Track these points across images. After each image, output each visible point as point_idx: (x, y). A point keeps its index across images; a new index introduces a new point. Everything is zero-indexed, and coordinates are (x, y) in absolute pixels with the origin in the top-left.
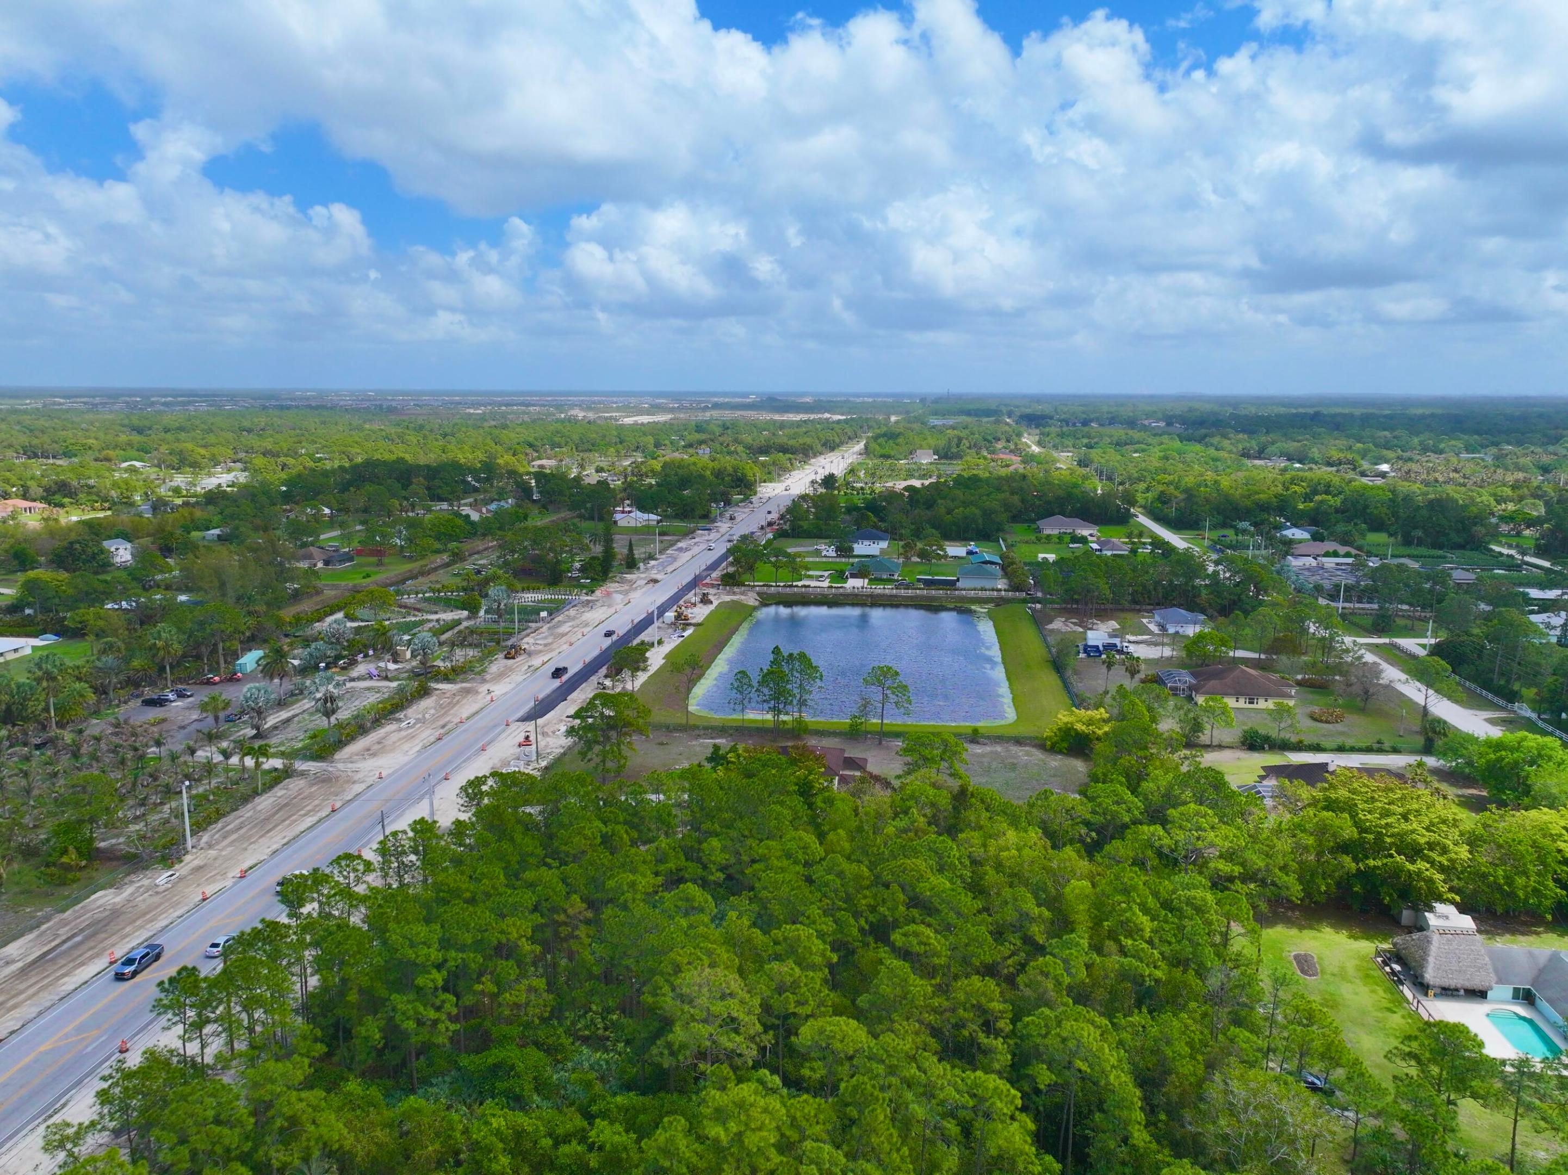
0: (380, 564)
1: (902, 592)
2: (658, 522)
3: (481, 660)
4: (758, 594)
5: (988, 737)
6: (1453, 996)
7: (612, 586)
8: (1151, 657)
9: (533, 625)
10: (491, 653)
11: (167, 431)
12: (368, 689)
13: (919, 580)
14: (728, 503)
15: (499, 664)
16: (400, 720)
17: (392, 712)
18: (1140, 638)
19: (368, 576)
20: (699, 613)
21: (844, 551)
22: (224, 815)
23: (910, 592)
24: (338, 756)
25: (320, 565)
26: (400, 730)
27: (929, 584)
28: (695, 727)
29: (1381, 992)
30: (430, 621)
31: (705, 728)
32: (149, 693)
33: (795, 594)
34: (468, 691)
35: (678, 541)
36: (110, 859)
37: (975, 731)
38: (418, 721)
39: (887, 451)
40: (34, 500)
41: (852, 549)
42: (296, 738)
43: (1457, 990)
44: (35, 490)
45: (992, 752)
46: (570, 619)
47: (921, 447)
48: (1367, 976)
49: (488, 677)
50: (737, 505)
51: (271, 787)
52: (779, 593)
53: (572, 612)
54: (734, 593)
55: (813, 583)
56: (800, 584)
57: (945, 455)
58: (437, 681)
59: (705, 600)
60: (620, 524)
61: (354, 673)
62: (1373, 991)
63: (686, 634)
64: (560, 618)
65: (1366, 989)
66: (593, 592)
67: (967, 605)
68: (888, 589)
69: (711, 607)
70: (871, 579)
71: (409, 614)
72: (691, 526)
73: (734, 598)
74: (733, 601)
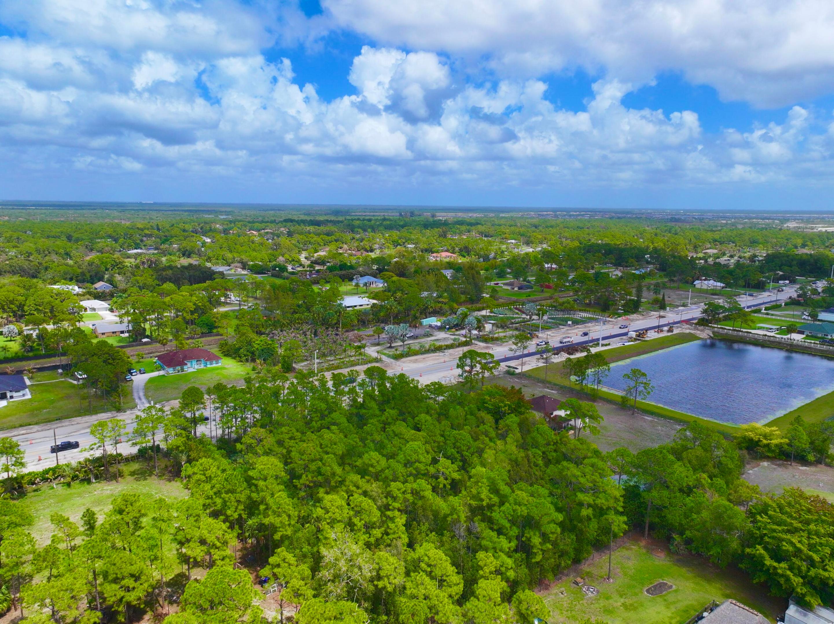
1: (822, 347)
2: (723, 288)
3: (512, 337)
4: (714, 333)
7: (634, 316)
9: (561, 327)
12: (452, 339)
14: (791, 282)
17: (445, 349)
20: (653, 336)
21: (814, 317)
26: (439, 356)
30: (520, 318)
38: (451, 355)
41: (817, 316)
42: (400, 351)
50: (797, 284)
53: (591, 324)
59: (670, 330)
60: (694, 286)
63: (626, 344)
66: (618, 317)
68: (811, 343)
69: (670, 334)
70: (807, 336)
71: (517, 314)
72: (743, 292)
73: (692, 332)
74: (690, 333)
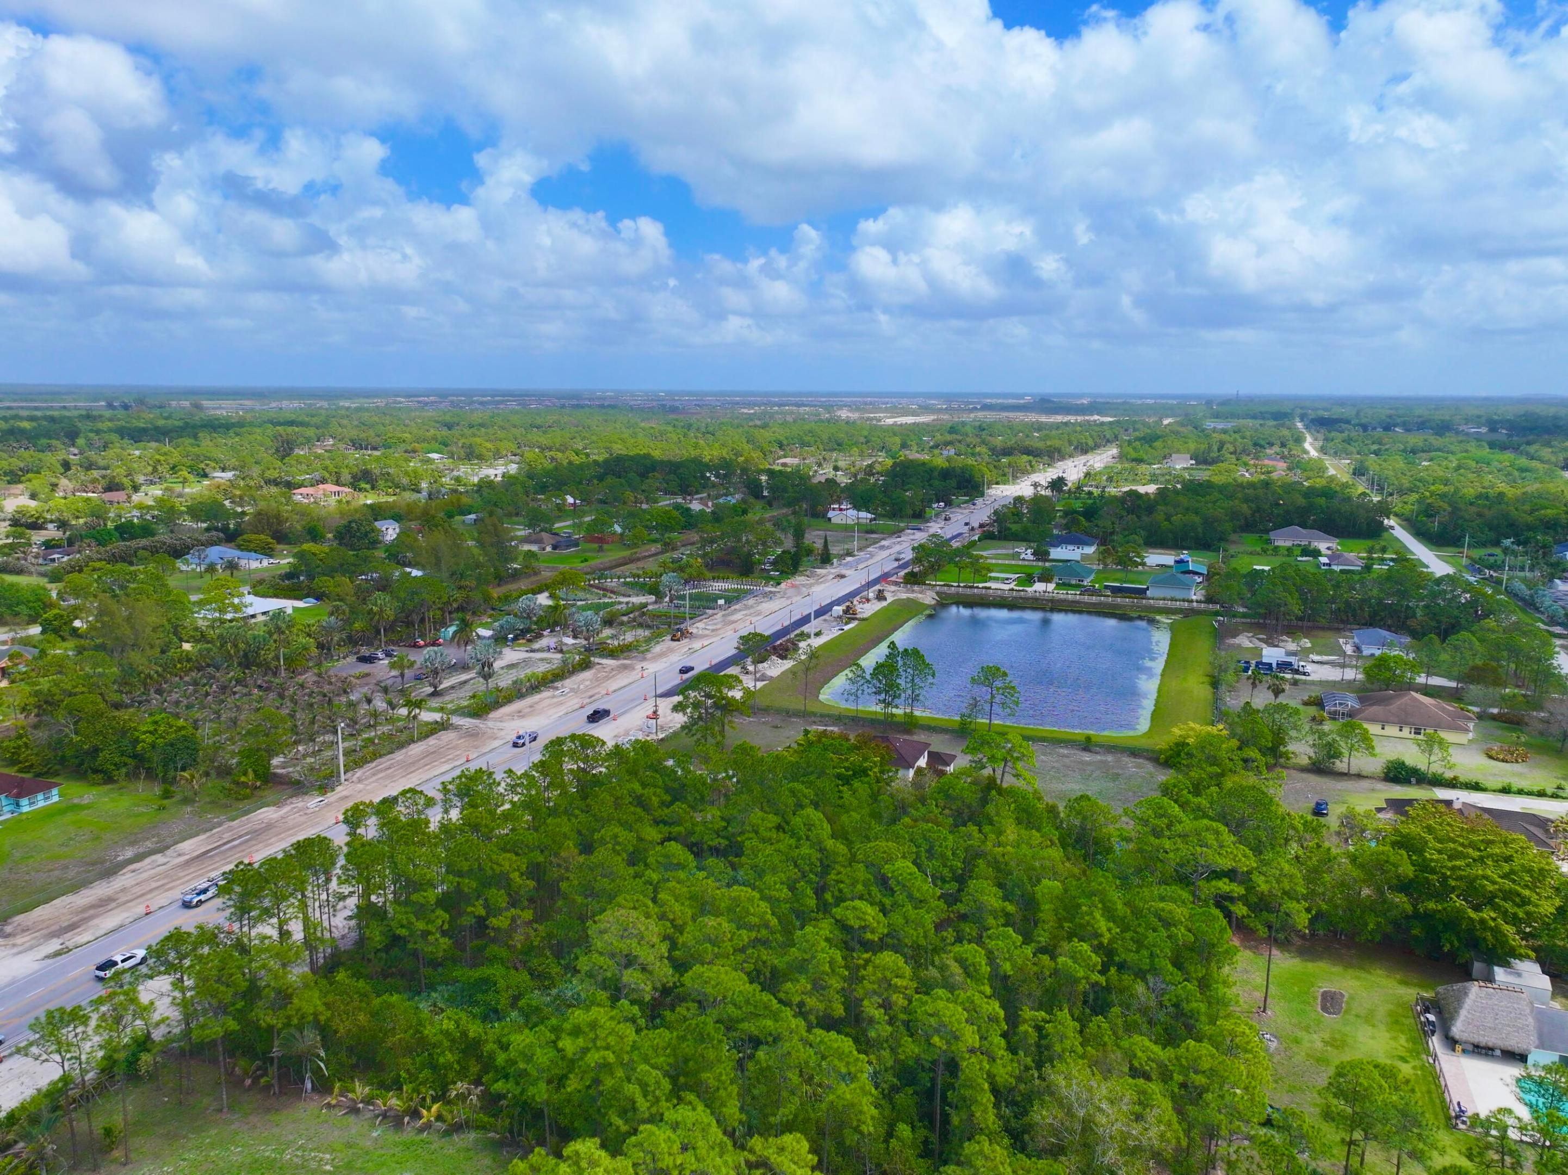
0: (601, 550)
1: (1086, 598)
2: (871, 520)
3: (648, 640)
4: (937, 593)
5: (1101, 746)
6: (1486, 1055)
7: (799, 580)
8: (1331, 678)
9: (710, 612)
10: (660, 635)
11: (471, 426)
12: (542, 660)
13: (1106, 587)
14: (949, 504)
15: (666, 643)
16: (557, 688)
17: (552, 682)
18: (1325, 658)
19: (586, 560)
20: (868, 609)
21: (1041, 555)
22: (381, 756)
23: (1094, 599)
24: (492, 715)
25: (549, 549)
26: (554, 697)
27: (1116, 591)
28: (814, 714)
29: (1402, 1040)
30: (620, 603)
31: (822, 716)
32: (365, 651)
33: (974, 595)
34: (625, 667)
35: (884, 539)
36: (282, 783)
37: (1088, 739)
38: (572, 690)
39: (1141, 454)
40: (344, 485)
41: (1048, 553)
42: (462, 698)
43: (1492, 1049)
44: (346, 476)
45: (1101, 761)
46: (747, 607)
47: (1178, 451)
48: (1397, 1022)
49: (649, 656)
50: (959, 506)
51: (427, 736)
52: (958, 594)
53: (751, 602)
54: (913, 591)
55: (994, 585)
56: (981, 585)
57: (1202, 459)
58: (602, 656)
59: (880, 596)
60: (833, 520)
61: (536, 646)
62: (1394, 1038)
63: (846, 628)
64: (737, 607)
65: (1388, 1035)
66: (779, 584)
67: (1152, 615)
68: (1071, 595)
69: (884, 604)
70: (1058, 584)
71: (605, 596)
72: (902, 525)
73: (911, 596)
74: (908, 599)
